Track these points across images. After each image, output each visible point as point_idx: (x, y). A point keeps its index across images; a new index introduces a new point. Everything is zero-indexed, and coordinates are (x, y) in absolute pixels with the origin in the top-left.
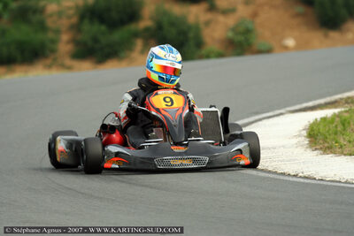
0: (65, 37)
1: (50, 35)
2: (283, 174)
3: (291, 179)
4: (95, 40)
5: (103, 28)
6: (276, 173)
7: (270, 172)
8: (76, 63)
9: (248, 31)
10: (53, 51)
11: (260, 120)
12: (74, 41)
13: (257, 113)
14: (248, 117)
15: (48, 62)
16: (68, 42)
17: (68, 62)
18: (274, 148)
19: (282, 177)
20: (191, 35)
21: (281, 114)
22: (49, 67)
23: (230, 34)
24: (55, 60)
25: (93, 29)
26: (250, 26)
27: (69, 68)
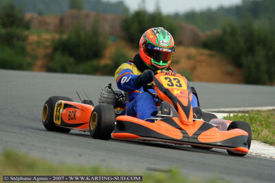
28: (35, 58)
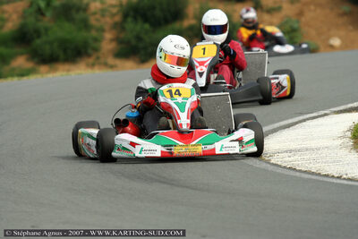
0: (108, 36)
1: (94, 33)
2: (327, 176)
3: (335, 181)
4: (139, 38)
5: (147, 26)
6: (319, 174)
7: (313, 174)
8: (118, 62)
9: (293, 30)
10: (96, 50)
11: (304, 120)
12: (118, 40)
13: (301, 114)
14: (292, 118)
15: (91, 60)
16: (112, 40)
17: (111, 61)
18: (318, 149)
19: (326, 179)
21: (326, 115)
22: (92, 66)
24: (98, 58)
25: (136, 27)
26: (296, 26)
27: (112, 67)
28: (102, 30)
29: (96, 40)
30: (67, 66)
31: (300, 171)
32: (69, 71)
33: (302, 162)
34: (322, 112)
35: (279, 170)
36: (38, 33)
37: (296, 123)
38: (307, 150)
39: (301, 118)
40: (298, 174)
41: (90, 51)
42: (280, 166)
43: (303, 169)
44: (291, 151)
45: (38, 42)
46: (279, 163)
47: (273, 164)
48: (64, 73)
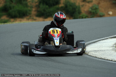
0: (34, 9)
1: (29, 8)
2: (107, 60)
4: (44, 10)
5: (47, 6)
6: (105, 59)
7: (103, 59)
8: (37, 18)
9: (96, 9)
10: (30, 14)
11: (100, 40)
12: (38, 11)
13: (99, 38)
14: (96, 39)
15: (28, 17)
16: (35, 11)
17: (35, 18)
18: (104, 50)
19: (107, 61)
20: (77, 10)
22: (28, 19)
23: (90, 10)
24: (30, 17)
25: (43, 7)
26: (97, 7)
27: (35, 20)
29: (30, 11)
30: (20, 19)
31: (98, 58)
32: (21, 21)
33: (99, 55)
34: (106, 38)
35: (91, 58)
36: (10, 8)
37: (97, 41)
38: (101, 51)
39: (99, 39)
40: (97, 59)
41: (28, 14)
42: (91, 56)
43: (99, 57)
44: (95, 51)
45: (10, 11)
46: (91, 55)
47: (89, 55)
48: (19, 22)
